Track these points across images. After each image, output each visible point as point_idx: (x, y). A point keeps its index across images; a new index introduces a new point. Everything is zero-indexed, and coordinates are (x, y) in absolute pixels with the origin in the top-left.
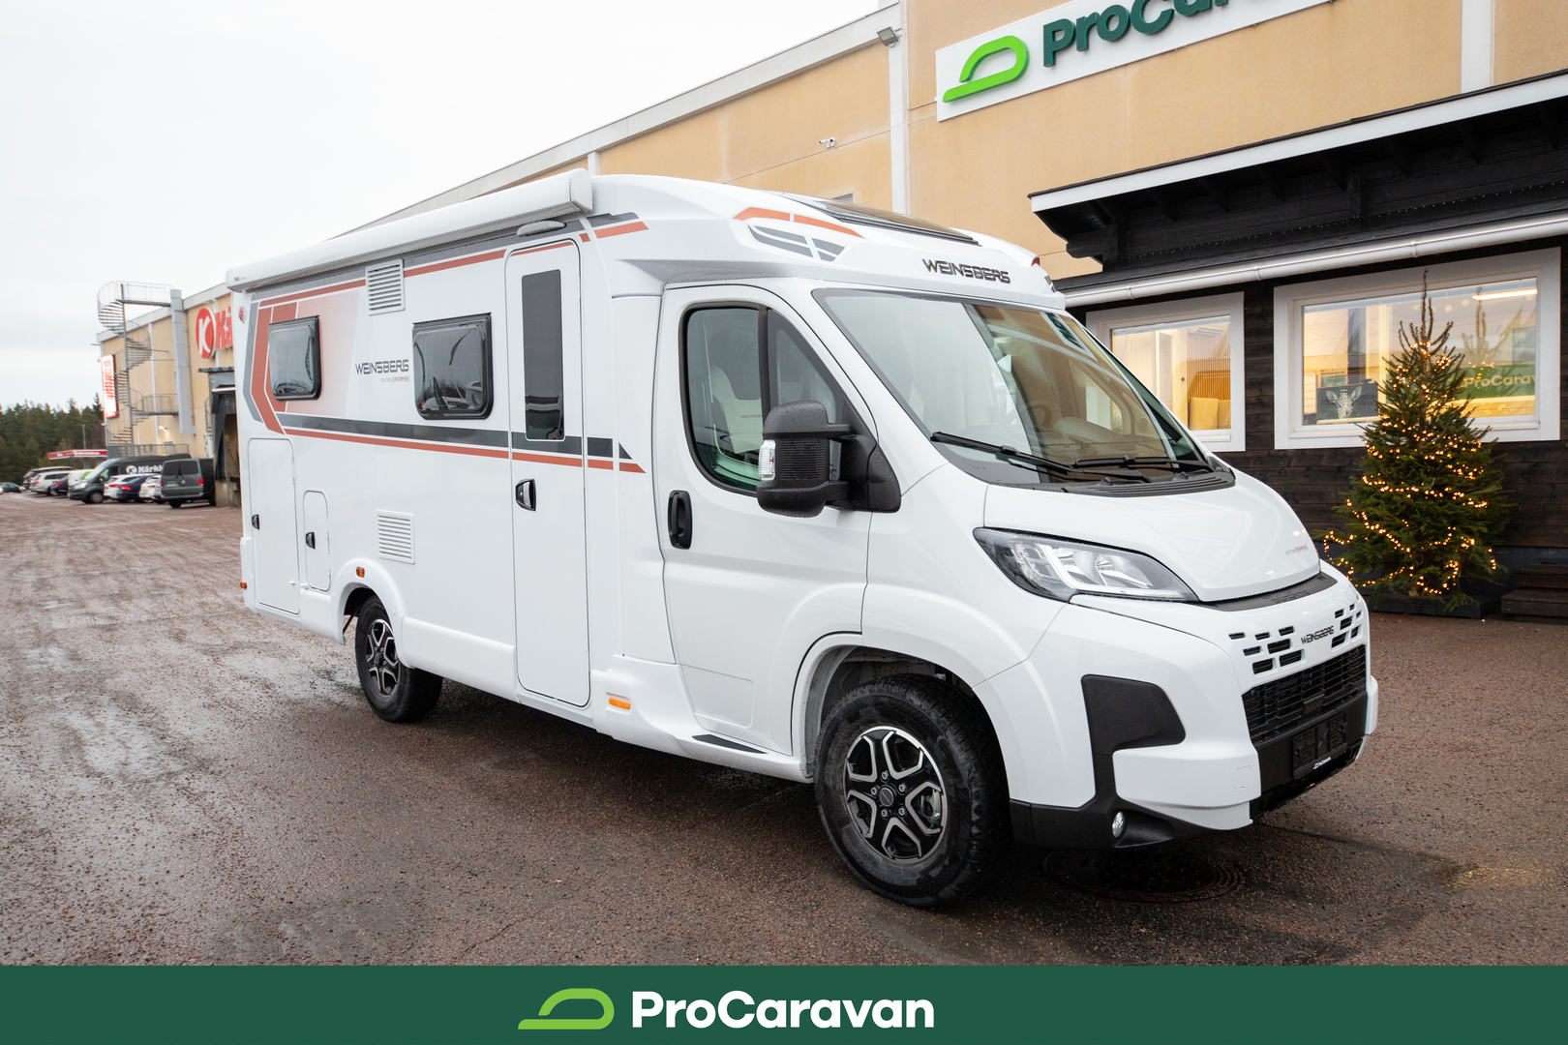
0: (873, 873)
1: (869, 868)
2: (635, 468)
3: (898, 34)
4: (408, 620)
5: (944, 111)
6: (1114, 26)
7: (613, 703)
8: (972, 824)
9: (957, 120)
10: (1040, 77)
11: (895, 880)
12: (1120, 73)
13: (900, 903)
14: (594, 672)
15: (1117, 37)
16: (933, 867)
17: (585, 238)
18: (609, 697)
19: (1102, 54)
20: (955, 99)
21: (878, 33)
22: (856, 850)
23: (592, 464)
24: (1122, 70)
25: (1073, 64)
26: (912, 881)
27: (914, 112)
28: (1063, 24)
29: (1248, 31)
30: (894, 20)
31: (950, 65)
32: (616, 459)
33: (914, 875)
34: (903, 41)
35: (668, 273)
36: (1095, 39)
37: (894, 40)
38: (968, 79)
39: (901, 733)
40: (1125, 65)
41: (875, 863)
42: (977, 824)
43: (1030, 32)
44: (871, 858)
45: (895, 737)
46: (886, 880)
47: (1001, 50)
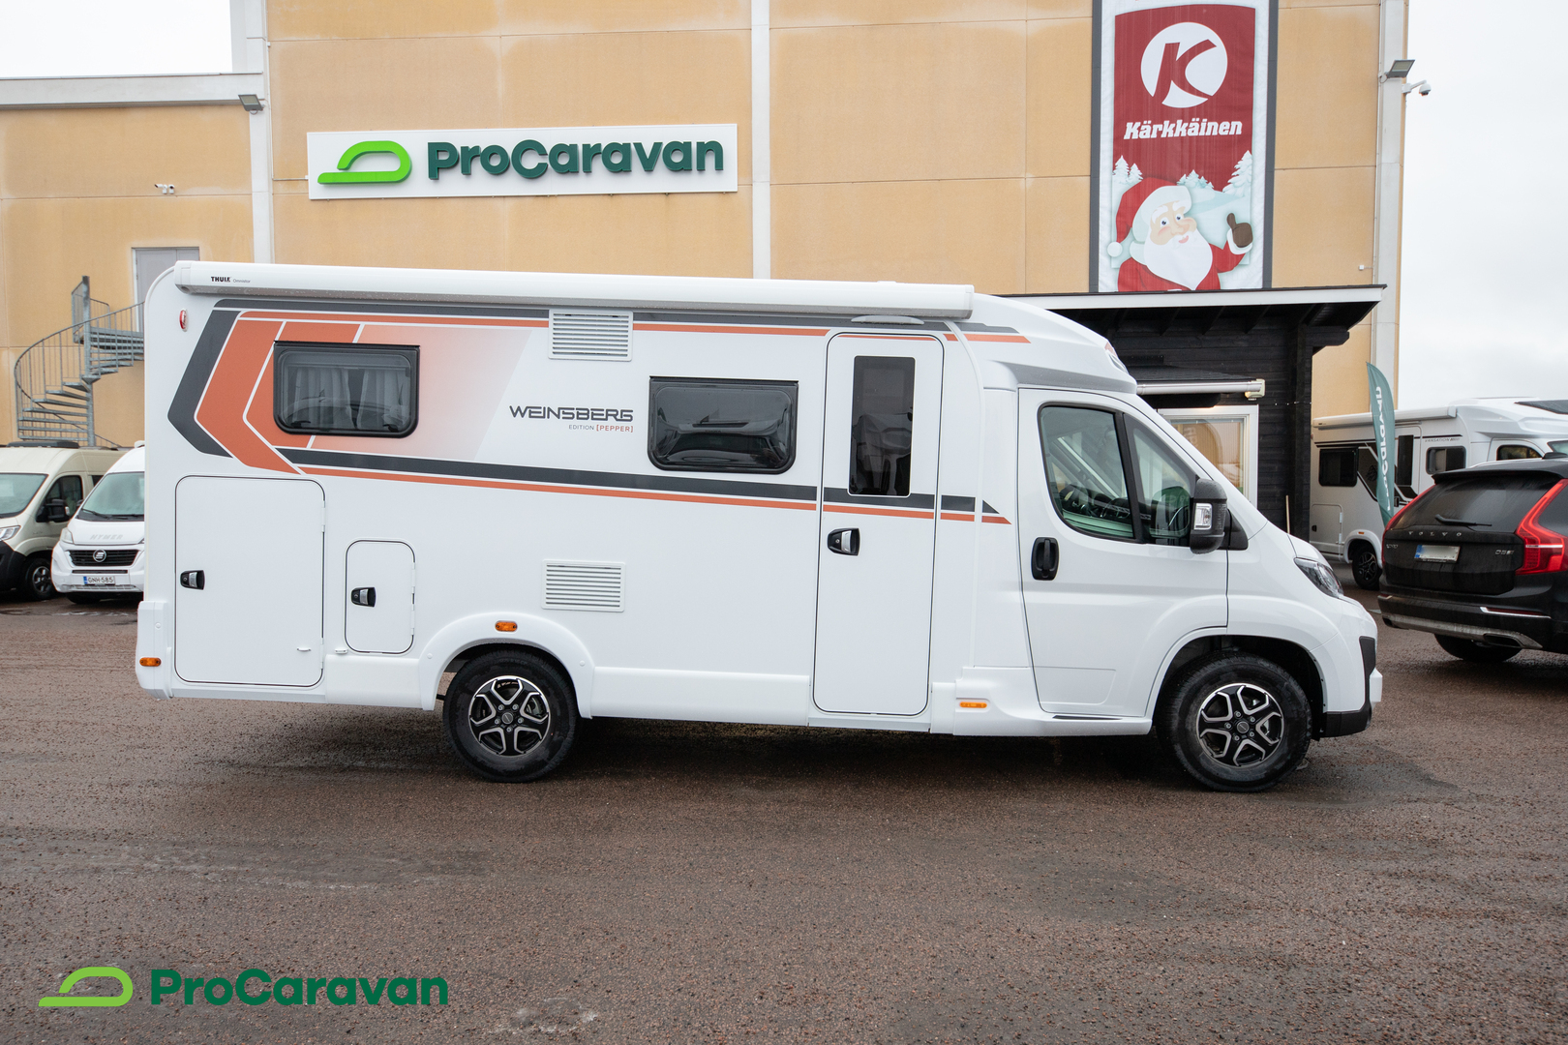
0: (1229, 778)
1: (1225, 776)
2: (1002, 521)
3: (262, 103)
4: (600, 669)
5: (316, 191)
6: (495, 162)
7: (964, 705)
8: (1307, 730)
9: (331, 203)
10: (421, 184)
11: (1247, 778)
12: (500, 202)
13: (1251, 792)
14: (936, 685)
15: (498, 172)
16: (1276, 763)
17: (951, 338)
18: (959, 701)
19: (480, 182)
20: (328, 182)
21: (240, 96)
22: (1211, 768)
23: (944, 516)
24: (500, 201)
25: (453, 183)
26: (1261, 775)
27: (280, 184)
28: (447, 147)
29: (606, 198)
30: (258, 88)
31: (325, 150)
32: (978, 512)
33: (1260, 772)
34: (267, 111)
35: (1027, 376)
36: (477, 167)
37: (258, 108)
38: (347, 169)
39: (1249, 686)
40: (504, 197)
41: (1227, 772)
42: (1309, 730)
43: (415, 143)
44: (1223, 769)
45: (1245, 689)
46: (1240, 780)
47: (385, 151)
